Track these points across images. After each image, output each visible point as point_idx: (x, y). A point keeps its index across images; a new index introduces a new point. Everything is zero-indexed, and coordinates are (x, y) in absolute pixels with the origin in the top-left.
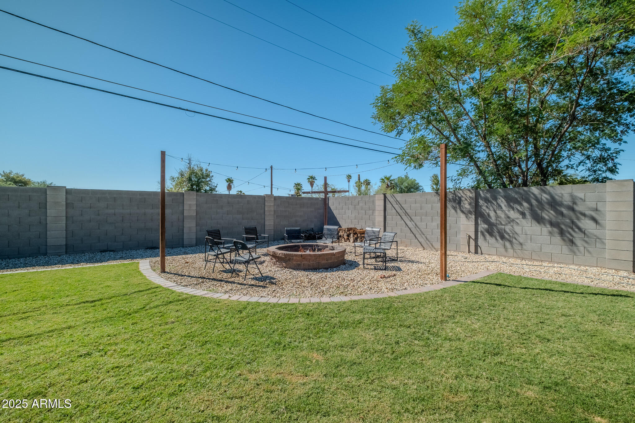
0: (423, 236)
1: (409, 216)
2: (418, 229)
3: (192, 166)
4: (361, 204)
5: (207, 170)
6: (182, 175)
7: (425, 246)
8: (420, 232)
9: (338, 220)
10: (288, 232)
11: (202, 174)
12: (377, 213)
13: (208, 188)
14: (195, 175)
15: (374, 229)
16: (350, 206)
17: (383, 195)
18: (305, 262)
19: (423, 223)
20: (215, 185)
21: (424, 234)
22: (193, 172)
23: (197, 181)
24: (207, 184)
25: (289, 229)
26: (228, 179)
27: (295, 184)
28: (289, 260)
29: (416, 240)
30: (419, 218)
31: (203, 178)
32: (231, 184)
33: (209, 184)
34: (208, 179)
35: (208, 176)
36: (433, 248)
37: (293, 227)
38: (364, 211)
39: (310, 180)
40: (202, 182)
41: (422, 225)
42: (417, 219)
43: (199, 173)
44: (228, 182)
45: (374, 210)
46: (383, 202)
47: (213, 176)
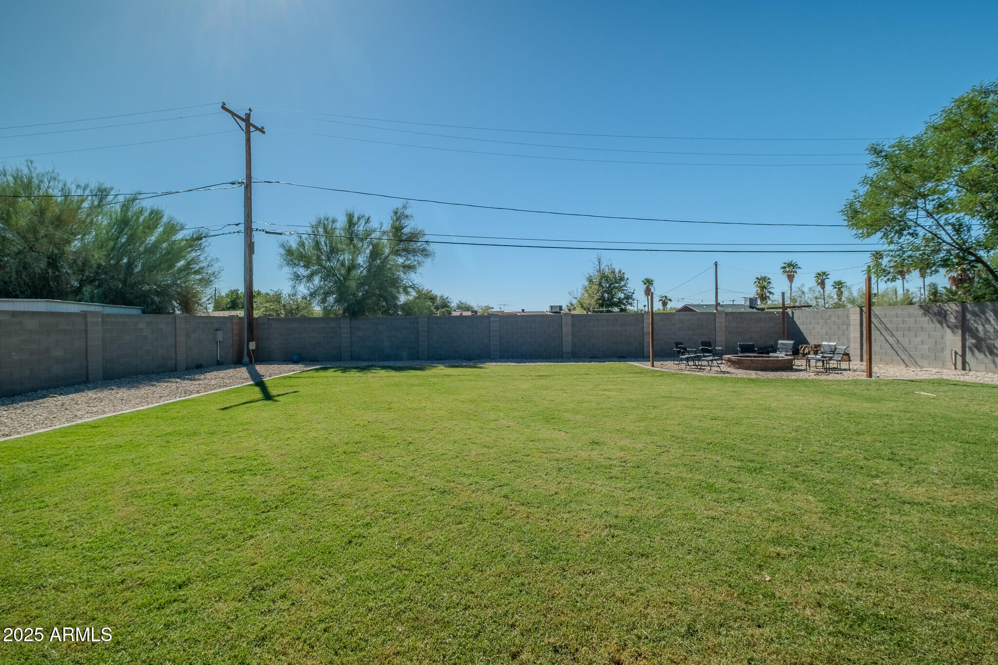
0: (906, 353)
1: (889, 331)
2: (900, 345)
3: (602, 268)
4: (833, 319)
5: (620, 272)
6: (590, 281)
7: (908, 363)
8: (902, 348)
9: (805, 336)
10: (741, 346)
11: (615, 278)
12: (852, 328)
13: (622, 296)
14: (606, 280)
15: (831, 344)
16: (820, 320)
17: (859, 309)
18: (754, 365)
19: (905, 339)
20: (632, 291)
21: (906, 351)
22: (604, 277)
23: (609, 288)
24: (620, 289)
25: (742, 343)
26: (646, 280)
27: (757, 278)
28: (742, 363)
29: (898, 358)
30: (901, 333)
31: (617, 283)
32: (650, 287)
33: (624, 290)
34: (623, 283)
35: (622, 279)
36: (917, 366)
37: (746, 342)
38: (837, 326)
39: (787, 269)
40: (614, 287)
41: (904, 341)
42: (898, 334)
43: (611, 276)
44: (645, 284)
45: (848, 325)
46: (859, 315)
47: (628, 279)
